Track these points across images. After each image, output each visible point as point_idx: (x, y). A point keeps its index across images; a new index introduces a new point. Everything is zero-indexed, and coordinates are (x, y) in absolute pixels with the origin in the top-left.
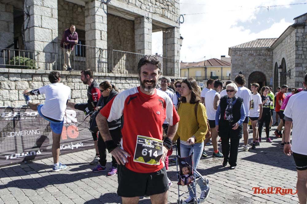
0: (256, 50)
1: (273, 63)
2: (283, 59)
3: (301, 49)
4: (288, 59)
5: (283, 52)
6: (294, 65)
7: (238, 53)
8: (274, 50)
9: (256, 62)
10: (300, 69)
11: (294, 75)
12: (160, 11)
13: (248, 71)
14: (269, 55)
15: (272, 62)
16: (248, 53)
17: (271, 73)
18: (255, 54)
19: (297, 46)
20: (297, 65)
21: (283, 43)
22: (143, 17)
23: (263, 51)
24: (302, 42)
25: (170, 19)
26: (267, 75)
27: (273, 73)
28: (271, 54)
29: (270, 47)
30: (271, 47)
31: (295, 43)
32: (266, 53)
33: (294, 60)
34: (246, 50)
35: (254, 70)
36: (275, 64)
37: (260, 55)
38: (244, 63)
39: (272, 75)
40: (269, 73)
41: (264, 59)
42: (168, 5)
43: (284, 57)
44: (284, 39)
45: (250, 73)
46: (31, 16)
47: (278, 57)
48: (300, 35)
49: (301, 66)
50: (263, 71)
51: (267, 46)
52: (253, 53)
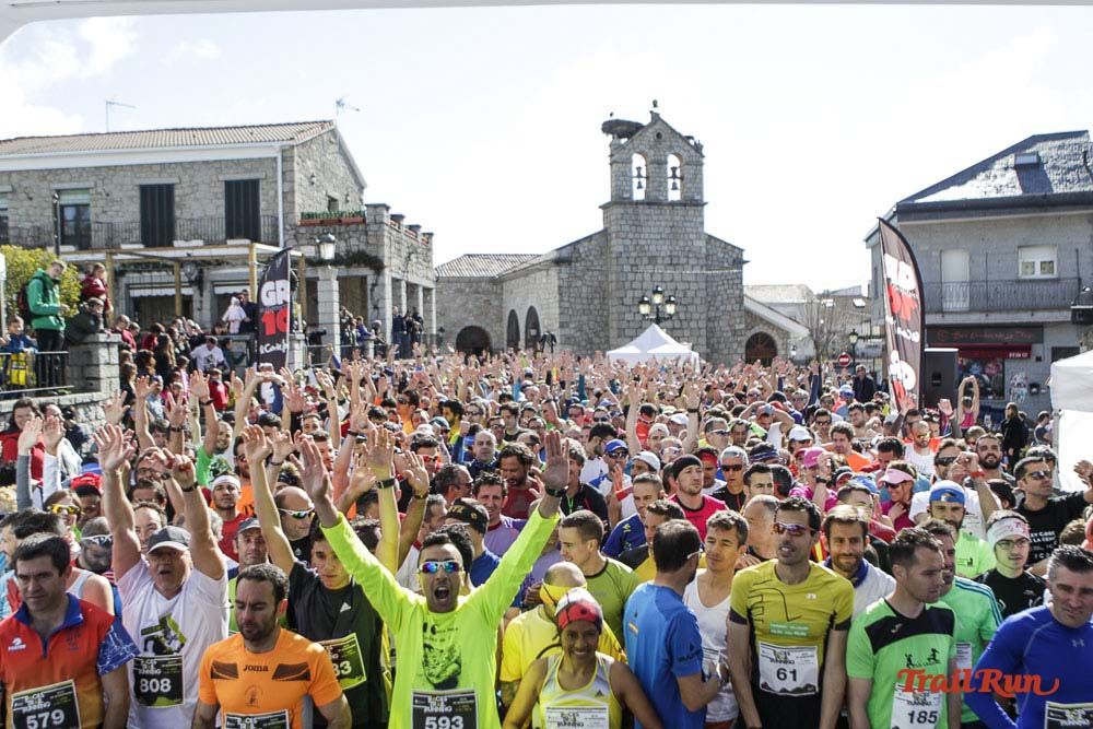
0: (470, 281)
1: (505, 310)
2: (532, 308)
3: (566, 299)
4: (544, 312)
5: (530, 296)
6: (558, 325)
8: (504, 284)
9: (470, 306)
10: (566, 331)
12: (425, 273)
13: (454, 325)
14: (496, 293)
15: (501, 307)
16: (453, 288)
19: (560, 294)
20: (562, 325)
21: (530, 279)
23: (483, 284)
24: (569, 287)
26: (492, 334)
27: (505, 330)
28: (499, 292)
29: (496, 277)
30: (500, 276)
31: (556, 289)
32: (488, 288)
33: (557, 316)
35: (467, 324)
36: (507, 314)
37: (479, 293)
38: (446, 310)
39: (502, 334)
40: (495, 329)
41: (486, 301)
42: (428, 261)
43: (533, 305)
44: (534, 273)
45: (459, 330)
47: (518, 301)
48: (564, 276)
49: (568, 327)
50: (483, 326)
51: (491, 274)
52: (463, 287)
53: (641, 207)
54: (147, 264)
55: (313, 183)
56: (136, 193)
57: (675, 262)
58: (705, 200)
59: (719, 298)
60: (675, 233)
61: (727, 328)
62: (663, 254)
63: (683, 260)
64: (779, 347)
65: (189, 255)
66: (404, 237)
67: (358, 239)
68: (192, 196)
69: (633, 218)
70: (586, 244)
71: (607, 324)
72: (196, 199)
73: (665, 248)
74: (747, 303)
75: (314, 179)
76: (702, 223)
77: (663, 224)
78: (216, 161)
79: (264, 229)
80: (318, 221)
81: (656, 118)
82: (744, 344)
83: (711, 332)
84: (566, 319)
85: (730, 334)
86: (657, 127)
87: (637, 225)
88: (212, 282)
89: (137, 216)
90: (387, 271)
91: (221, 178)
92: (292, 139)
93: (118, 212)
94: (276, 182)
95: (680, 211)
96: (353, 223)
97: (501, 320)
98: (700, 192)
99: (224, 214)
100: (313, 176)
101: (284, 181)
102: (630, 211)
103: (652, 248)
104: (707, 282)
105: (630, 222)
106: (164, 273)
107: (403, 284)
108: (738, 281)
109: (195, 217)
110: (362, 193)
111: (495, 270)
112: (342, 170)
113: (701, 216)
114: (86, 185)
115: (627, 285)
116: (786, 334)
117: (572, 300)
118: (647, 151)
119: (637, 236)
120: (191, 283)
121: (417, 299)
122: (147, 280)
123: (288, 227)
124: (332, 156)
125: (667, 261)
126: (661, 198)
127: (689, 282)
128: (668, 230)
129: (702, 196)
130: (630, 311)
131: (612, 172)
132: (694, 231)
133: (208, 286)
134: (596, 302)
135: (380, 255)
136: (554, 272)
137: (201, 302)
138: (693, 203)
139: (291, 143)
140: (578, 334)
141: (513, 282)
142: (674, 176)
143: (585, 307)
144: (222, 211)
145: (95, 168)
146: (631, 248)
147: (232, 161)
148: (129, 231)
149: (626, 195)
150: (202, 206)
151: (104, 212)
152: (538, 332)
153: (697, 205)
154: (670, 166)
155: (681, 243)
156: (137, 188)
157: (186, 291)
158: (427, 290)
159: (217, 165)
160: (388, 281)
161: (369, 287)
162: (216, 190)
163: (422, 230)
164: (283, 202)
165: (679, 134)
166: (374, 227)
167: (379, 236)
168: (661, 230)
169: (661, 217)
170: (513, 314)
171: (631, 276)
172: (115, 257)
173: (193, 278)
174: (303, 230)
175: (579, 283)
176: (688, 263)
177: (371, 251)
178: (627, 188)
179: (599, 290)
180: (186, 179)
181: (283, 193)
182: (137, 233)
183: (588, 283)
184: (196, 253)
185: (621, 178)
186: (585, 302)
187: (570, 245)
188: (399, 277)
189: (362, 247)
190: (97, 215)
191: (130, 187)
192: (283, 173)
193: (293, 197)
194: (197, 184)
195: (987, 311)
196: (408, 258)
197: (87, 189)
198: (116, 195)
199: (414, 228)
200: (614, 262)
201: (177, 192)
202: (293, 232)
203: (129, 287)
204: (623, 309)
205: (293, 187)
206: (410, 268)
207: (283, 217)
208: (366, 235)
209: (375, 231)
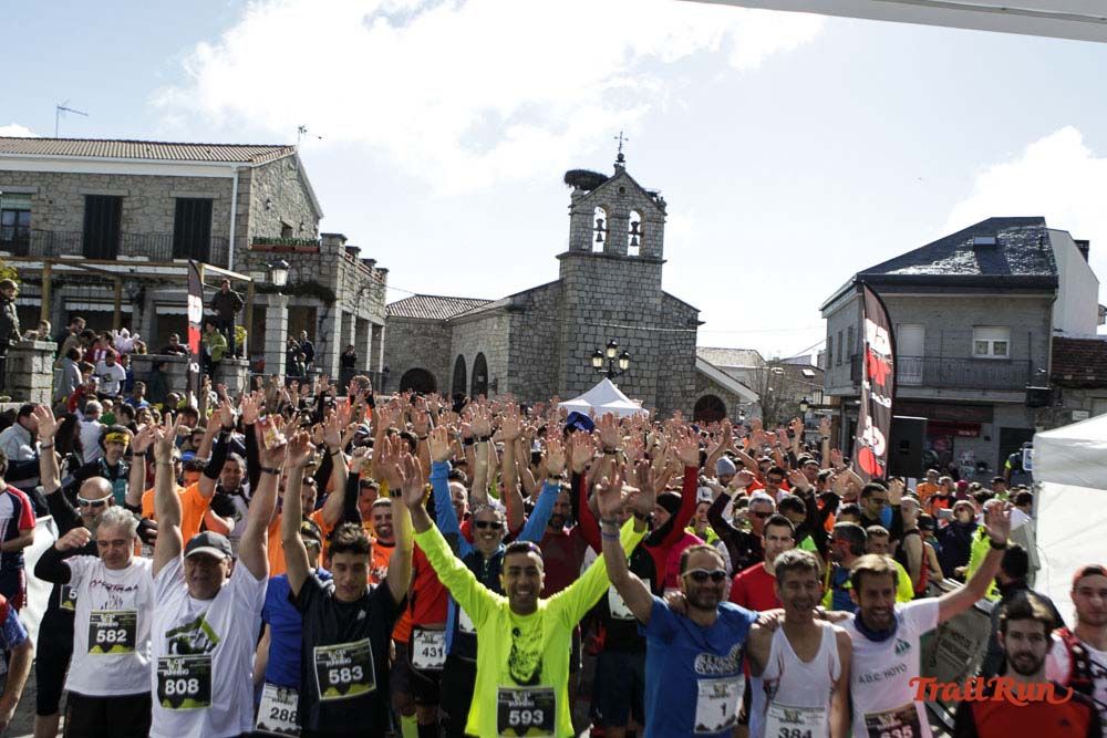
0: (420, 322)
1: (452, 355)
2: (481, 354)
3: (517, 347)
4: (493, 359)
5: (480, 341)
6: (505, 373)
8: (455, 329)
9: (417, 347)
10: (515, 380)
11: (505, 388)
12: (376, 309)
13: (400, 366)
14: (445, 336)
15: (449, 351)
17: (445, 371)
19: (511, 342)
20: (511, 374)
22: (366, 321)
23: (432, 327)
24: (521, 335)
26: (437, 378)
27: (452, 375)
28: (448, 335)
29: (446, 320)
30: (449, 320)
31: (507, 336)
32: (437, 331)
33: (506, 364)
35: (414, 366)
36: (454, 362)
37: (426, 334)
39: (449, 379)
40: (441, 373)
41: (435, 344)
42: (380, 298)
43: (483, 351)
45: (403, 372)
46: (329, 343)
47: (467, 347)
48: (516, 324)
49: (517, 375)
50: (429, 369)
51: (440, 317)
52: (412, 328)
53: (599, 259)
54: (87, 277)
55: (268, 208)
56: (82, 203)
57: (630, 316)
58: (664, 258)
59: (671, 358)
60: (631, 289)
61: (678, 389)
62: (618, 309)
63: (638, 317)
64: (728, 411)
65: (132, 271)
66: (358, 271)
67: (311, 269)
68: (140, 211)
69: (591, 270)
70: (541, 293)
71: (556, 375)
72: (144, 214)
73: (620, 303)
74: (699, 364)
75: (270, 205)
76: (659, 281)
77: (621, 278)
78: (169, 177)
79: (214, 251)
80: (270, 246)
81: (620, 171)
82: (693, 405)
83: (661, 390)
84: (516, 368)
85: (680, 394)
86: (621, 181)
87: (594, 278)
88: (154, 301)
89: (80, 227)
90: (338, 304)
91: (173, 194)
92: (250, 161)
93: (60, 220)
94: (231, 203)
95: (638, 267)
96: (306, 252)
97: (447, 364)
98: (660, 250)
99: (172, 233)
100: (268, 201)
101: (238, 203)
102: (588, 262)
103: (608, 302)
104: (660, 340)
105: (587, 275)
106: (104, 288)
107: (353, 319)
108: (692, 342)
109: (142, 232)
110: (317, 223)
111: (446, 313)
112: (298, 197)
113: (659, 273)
114: (30, 190)
115: (580, 337)
116: (735, 398)
117: (523, 349)
118: (609, 204)
119: (593, 288)
120: (131, 301)
121: (367, 335)
122: (86, 294)
123: (239, 251)
124: (289, 182)
125: (622, 316)
126: (620, 252)
127: (642, 339)
128: (624, 285)
129: (662, 254)
130: (581, 365)
131: (572, 223)
132: (651, 288)
133: (149, 305)
134: (547, 352)
135: (332, 286)
136: (506, 319)
137: (141, 321)
138: (652, 260)
139: (250, 164)
140: (527, 383)
141: (463, 326)
142: (635, 232)
143: (535, 357)
144: (171, 228)
145: (40, 173)
146: (586, 301)
147: (187, 178)
148: (71, 241)
149: (585, 247)
150: (151, 221)
151: (46, 220)
152: (486, 379)
153: (655, 262)
154: (631, 221)
155: (637, 299)
156: (83, 197)
157: (125, 309)
158: (377, 327)
159: (170, 181)
160: (338, 314)
161: (318, 319)
162: (166, 206)
163: (377, 266)
164: (236, 224)
165: (643, 191)
166: (328, 258)
167: (333, 269)
168: (618, 284)
169: (619, 272)
170: (461, 360)
171: (584, 329)
172: (54, 267)
173: (134, 295)
174: (254, 255)
175: (531, 332)
176: (642, 320)
177: (322, 281)
178: (586, 240)
179: (550, 340)
180: (136, 192)
181: (237, 215)
182: (79, 244)
183: (540, 333)
184: (141, 269)
185: (582, 230)
186: (536, 351)
187: (524, 292)
188: (349, 311)
189: (315, 277)
190: (37, 222)
191: (76, 197)
192: (239, 195)
193: (247, 220)
194: (147, 198)
195: (940, 387)
196: (361, 293)
197: (30, 194)
198: (60, 202)
199: (369, 262)
200: (568, 313)
201: (125, 205)
202: (244, 256)
203: (65, 300)
204: (574, 361)
205: (247, 210)
206: (361, 303)
207: (235, 241)
208: (320, 264)
209: (329, 262)
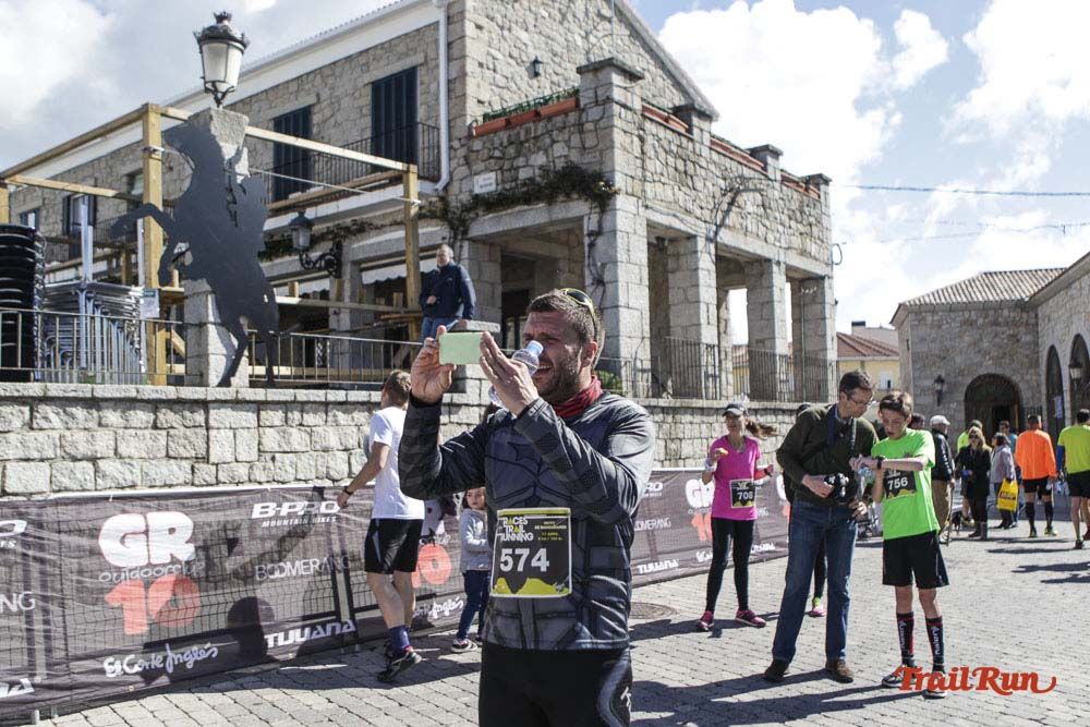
0: (985, 307)
1: (1041, 349)
2: (1078, 337)
5: (1075, 318)
7: (929, 318)
8: (1040, 308)
9: (985, 344)
12: (796, 242)
13: (961, 373)
14: (1027, 323)
15: (1037, 344)
16: (960, 317)
17: (1034, 378)
18: (980, 321)
21: (1072, 292)
22: (769, 260)
23: (1006, 312)
25: (816, 259)
26: (1022, 386)
27: (1043, 378)
28: (1032, 321)
29: (1027, 299)
30: (1031, 297)
32: (1014, 318)
34: (952, 308)
35: (982, 371)
36: (1047, 348)
37: (999, 325)
38: (947, 351)
39: (1038, 385)
40: (1028, 377)
41: (1011, 336)
42: (810, 225)
43: (1079, 332)
44: (1079, 279)
45: (969, 381)
46: (609, 286)
47: (1059, 331)
50: (1008, 373)
51: (1018, 296)
52: (974, 317)
55: (538, 76)
67: (568, 142)
68: (332, 120)
72: (337, 124)
75: (541, 69)
78: (361, 53)
79: (423, 154)
88: (355, 264)
91: (368, 78)
94: (437, 66)
96: (557, 114)
97: (1035, 364)
99: (370, 141)
101: (449, 59)
107: (704, 246)
111: (1026, 291)
121: (770, 288)
123: (456, 144)
133: (347, 270)
135: (606, 170)
141: (1050, 302)
144: (368, 136)
150: (344, 133)
156: (272, 124)
159: (363, 60)
161: (587, 241)
162: (362, 102)
164: (449, 97)
166: (594, 113)
167: (604, 130)
170: (1052, 351)
174: (478, 145)
177: (586, 162)
180: (325, 95)
181: (448, 82)
188: (681, 227)
189: (575, 157)
191: (266, 125)
192: (449, 45)
193: (464, 84)
194: (338, 99)
196: (729, 200)
201: (315, 119)
202: (462, 152)
205: (463, 67)
206: (732, 219)
207: (450, 128)
208: (581, 132)
209: (596, 122)
